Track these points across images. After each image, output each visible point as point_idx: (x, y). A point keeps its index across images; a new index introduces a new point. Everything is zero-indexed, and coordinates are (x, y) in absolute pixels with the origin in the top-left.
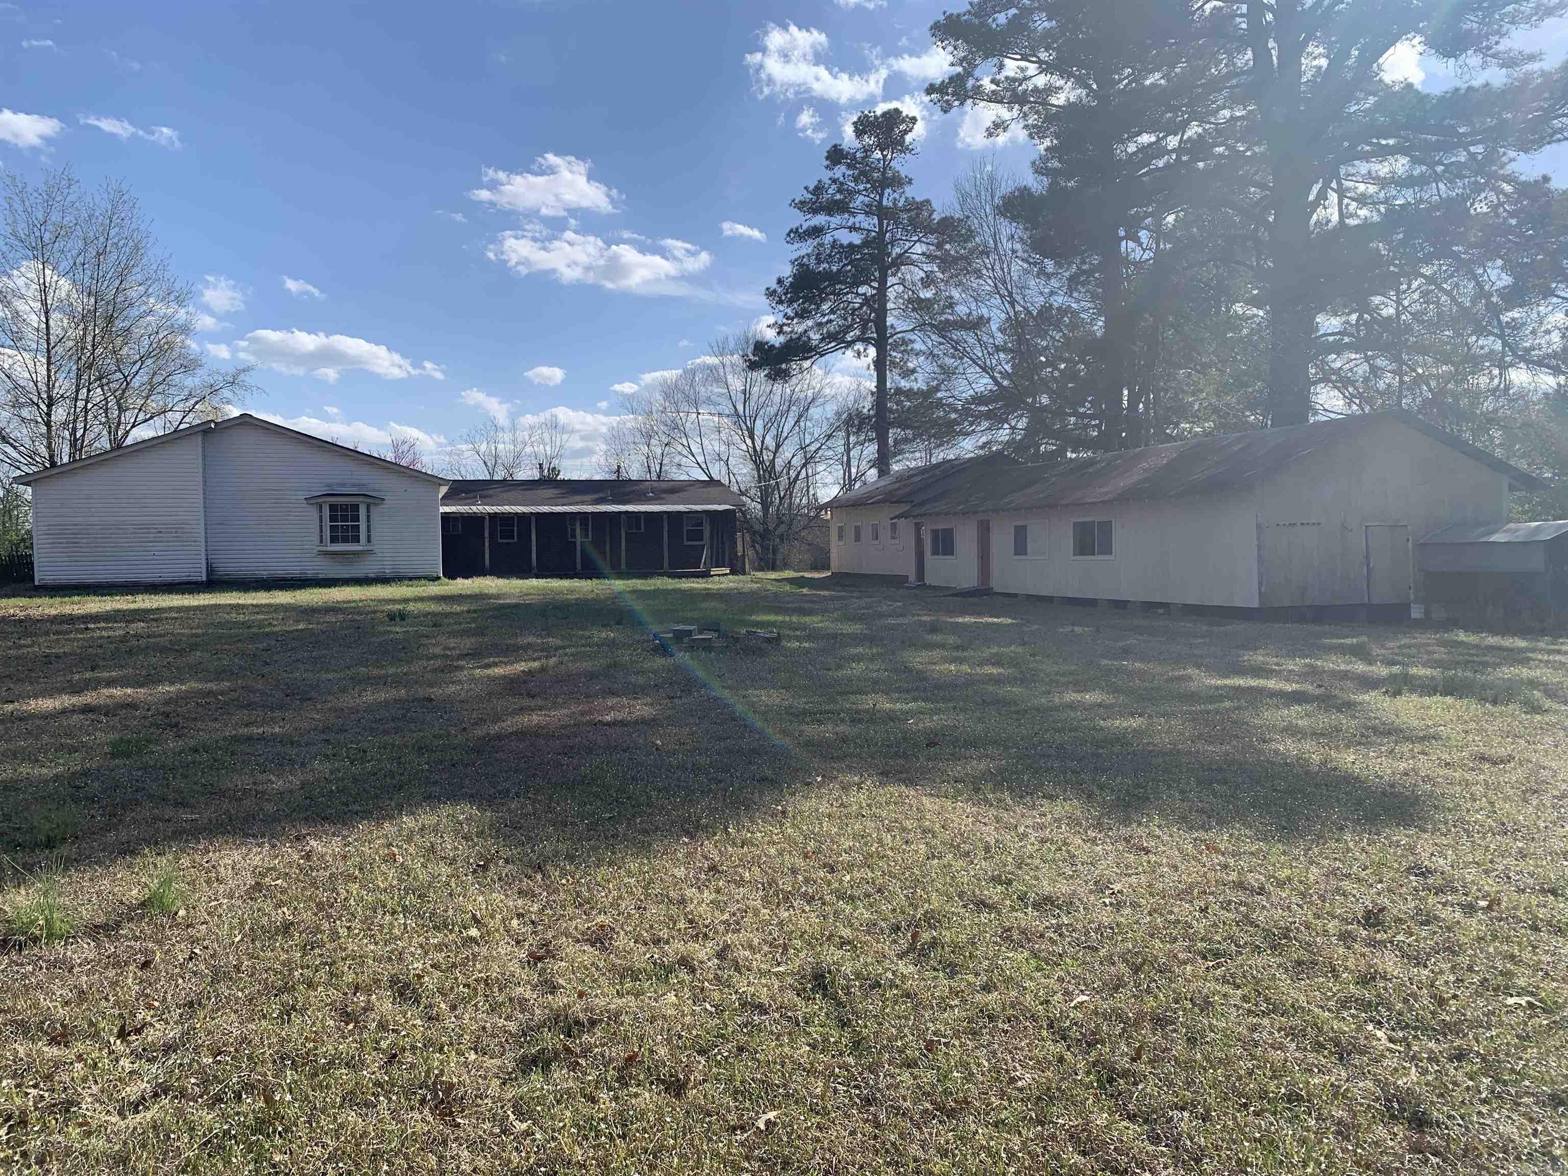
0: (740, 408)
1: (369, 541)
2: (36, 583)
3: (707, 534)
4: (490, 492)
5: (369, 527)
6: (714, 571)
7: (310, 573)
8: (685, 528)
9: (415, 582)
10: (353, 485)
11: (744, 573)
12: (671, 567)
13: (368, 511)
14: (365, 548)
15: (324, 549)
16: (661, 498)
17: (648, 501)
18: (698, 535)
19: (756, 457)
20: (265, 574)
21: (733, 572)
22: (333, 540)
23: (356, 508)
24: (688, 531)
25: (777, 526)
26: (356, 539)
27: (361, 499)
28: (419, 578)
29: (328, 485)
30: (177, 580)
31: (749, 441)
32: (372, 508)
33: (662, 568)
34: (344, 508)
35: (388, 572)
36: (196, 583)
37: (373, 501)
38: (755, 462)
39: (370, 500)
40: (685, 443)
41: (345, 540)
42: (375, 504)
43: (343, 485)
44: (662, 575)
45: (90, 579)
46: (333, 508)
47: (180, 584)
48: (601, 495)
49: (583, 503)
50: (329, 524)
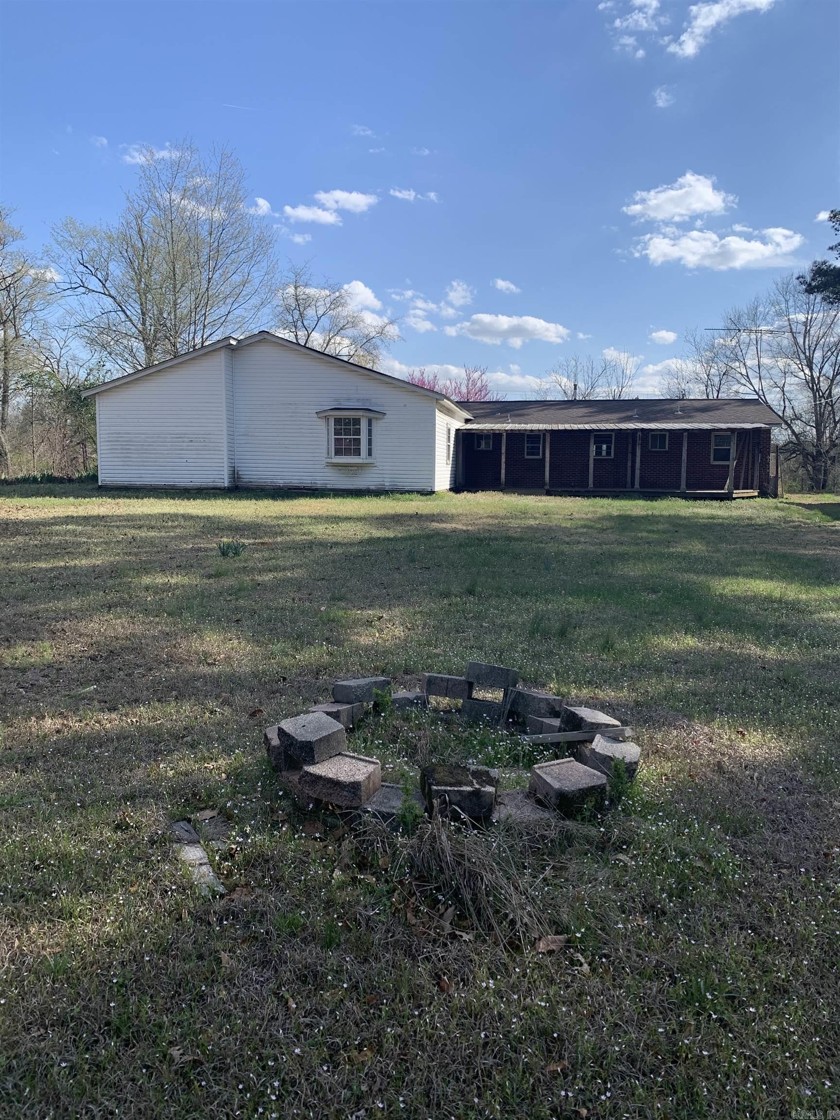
0: (800, 340)
1: (370, 454)
2: (100, 484)
3: (733, 453)
4: (525, 412)
5: (370, 442)
6: (737, 493)
7: (319, 484)
8: (713, 447)
9: (407, 496)
10: (358, 400)
11: (775, 496)
12: (689, 487)
13: (370, 424)
14: (365, 461)
15: (329, 460)
16: (690, 417)
17: (677, 418)
18: (724, 455)
19: (812, 384)
20: (281, 482)
21: (763, 494)
22: (338, 452)
23: (357, 421)
24: (715, 449)
25: (830, 449)
26: (358, 452)
27: (361, 413)
28: (410, 492)
29: (336, 400)
30: (204, 485)
31: (807, 371)
32: (374, 423)
33: (679, 488)
34: (347, 422)
35: (387, 485)
36: (219, 489)
37: (374, 414)
38: (812, 389)
39: (371, 415)
40: (744, 372)
41: (348, 452)
42: (377, 419)
43: (349, 399)
44: (674, 495)
45: (138, 482)
46: (338, 421)
47: (207, 489)
48: (629, 414)
49: (607, 421)
50: (333, 437)
